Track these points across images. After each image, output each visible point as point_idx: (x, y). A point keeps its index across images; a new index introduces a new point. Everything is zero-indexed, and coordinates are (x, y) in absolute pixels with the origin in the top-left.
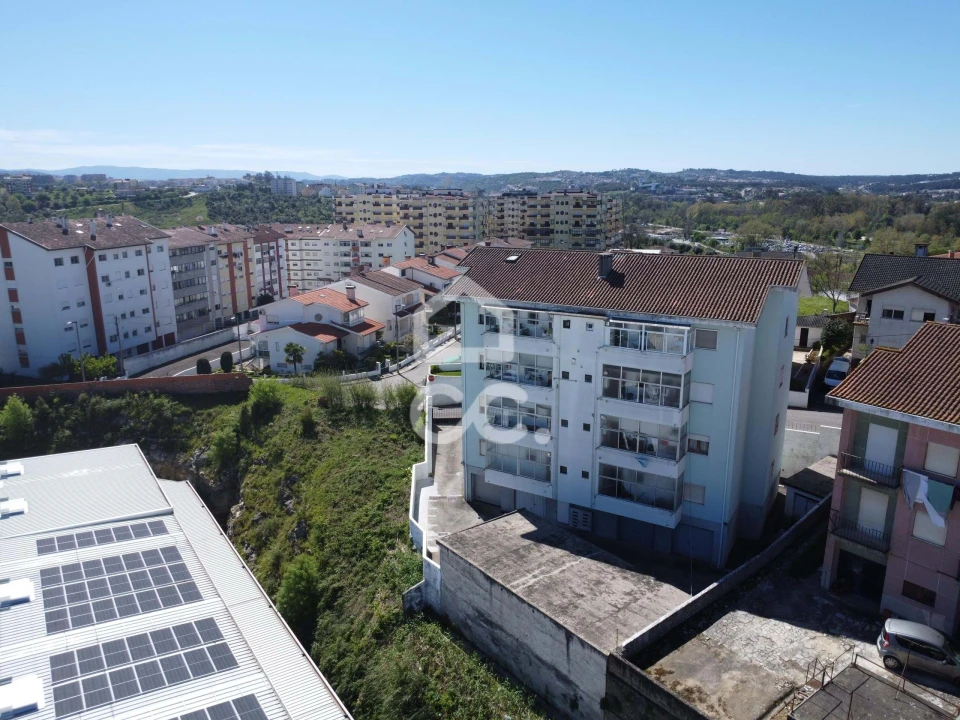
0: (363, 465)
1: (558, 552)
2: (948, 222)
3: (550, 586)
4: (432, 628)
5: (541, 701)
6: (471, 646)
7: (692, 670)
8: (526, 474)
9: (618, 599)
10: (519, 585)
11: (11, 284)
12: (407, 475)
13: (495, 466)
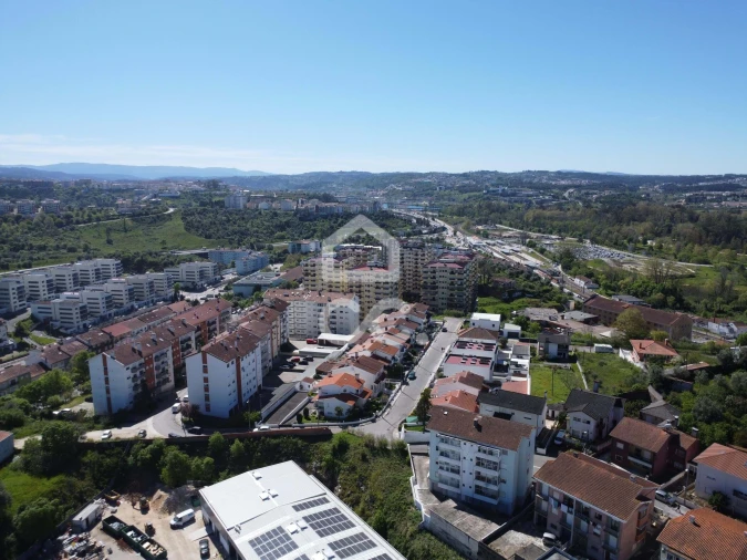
0: (389, 475)
1: (464, 513)
2: (708, 232)
3: (463, 524)
4: (428, 535)
5: (462, 554)
6: (441, 540)
7: (498, 545)
8: (451, 485)
9: (481, 527)
10: (455, 523)
11: (206, 375)
12: (408, 480)
13: (441, 482)
